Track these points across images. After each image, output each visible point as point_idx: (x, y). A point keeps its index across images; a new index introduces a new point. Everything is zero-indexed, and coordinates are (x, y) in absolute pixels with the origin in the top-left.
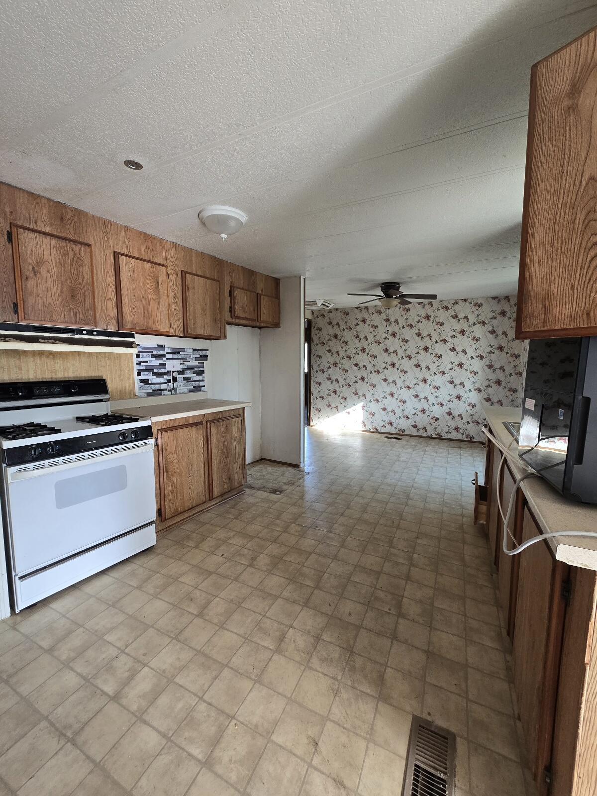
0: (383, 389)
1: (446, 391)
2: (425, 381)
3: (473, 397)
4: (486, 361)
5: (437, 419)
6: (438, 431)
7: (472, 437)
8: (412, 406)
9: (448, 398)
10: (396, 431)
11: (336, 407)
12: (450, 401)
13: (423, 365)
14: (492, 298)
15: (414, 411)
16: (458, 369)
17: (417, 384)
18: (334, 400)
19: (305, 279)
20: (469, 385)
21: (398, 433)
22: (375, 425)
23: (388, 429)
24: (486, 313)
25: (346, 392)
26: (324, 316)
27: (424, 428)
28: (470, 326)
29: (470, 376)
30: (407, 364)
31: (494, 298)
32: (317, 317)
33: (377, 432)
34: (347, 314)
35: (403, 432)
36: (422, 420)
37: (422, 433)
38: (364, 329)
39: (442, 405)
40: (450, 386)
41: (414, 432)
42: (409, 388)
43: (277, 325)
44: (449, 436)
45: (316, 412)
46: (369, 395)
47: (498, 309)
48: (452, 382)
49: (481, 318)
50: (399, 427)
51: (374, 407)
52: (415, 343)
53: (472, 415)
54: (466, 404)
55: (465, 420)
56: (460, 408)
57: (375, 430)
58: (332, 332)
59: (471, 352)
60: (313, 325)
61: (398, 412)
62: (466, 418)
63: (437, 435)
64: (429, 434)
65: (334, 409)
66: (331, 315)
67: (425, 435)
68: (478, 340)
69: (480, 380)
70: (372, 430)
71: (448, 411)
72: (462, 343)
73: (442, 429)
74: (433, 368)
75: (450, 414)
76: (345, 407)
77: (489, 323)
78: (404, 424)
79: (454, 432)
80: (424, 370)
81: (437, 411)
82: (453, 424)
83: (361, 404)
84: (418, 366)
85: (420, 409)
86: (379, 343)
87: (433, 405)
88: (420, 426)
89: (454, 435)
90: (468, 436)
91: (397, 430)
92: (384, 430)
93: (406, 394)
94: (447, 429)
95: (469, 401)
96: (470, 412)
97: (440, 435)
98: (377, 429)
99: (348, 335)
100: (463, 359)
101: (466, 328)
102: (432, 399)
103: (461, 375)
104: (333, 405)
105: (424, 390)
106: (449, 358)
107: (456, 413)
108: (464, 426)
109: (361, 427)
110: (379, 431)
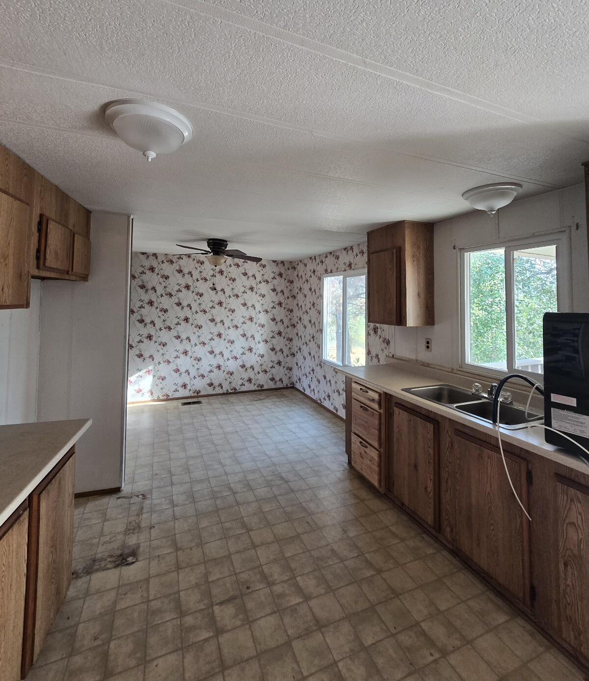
0: (175, 347)
1: (240, 344)
2: (220, 335)
3: (262, 348)
4: (270, 316)
5: (232, 374)
6: (233, 385)
7: (263, 386)
8: (208, 362)
9: (241, 351)
10: (191, 394)
12: (243, 354)
13: (218, 320)
14: (272, 261)
15: (209, 368)
16: (248, 322)
17: (212, 339)
19: (132, 219)
20: (258, 337)
21: (193, 395)
22: (165, 391)
23: (182, 393)
24: (269, 273)
27: (220, 385)
28: (257, 284)
29: (259, 328)
30: (201, 319)
31: (274, 261)
33: (168, 399)
35: (198, 393)
36: (218, 377)
37: (218, 390)
38: (151, 279)
39: (236, 358)
40: (243, 339)
41: (210, 391)
42: (204, 344)
43: (85, 278)
44: (244, 389)
46: (157, 356)
47: (277, 270)
48: (244, 335)
49: (266, 277)
50: (194, 388)
51: (165, 369)
52: (209, 297)
53: (261, 365)
54: (256, 355)
55: (256, 371)
56: (252, 359)
57: (165, 397)
59: (258, 307)
61: (193, 372)
62: (257, 369)
63: (232, 390)
64: (224, 390)
67: (221, 392)
68: (264, 296)
69: (265, 333)
70: (162, 398)
71: (241, 364)
72: (252, 298)
73: (237, 383)
74: (227, 323)
75: (243, 366)
77: (271, 282)
78: (200, 384)
79: (247, 384)
80: (219, 325)
81: (232, 365)
82: (246, 376)
83: (147, 368)
84: (212, 320)
85: (215, 365)
86: (171, 295)
87: (228, 359)
88: (216, 383)
89: (248, 387)
90: (259, 386)
91: (191, 392)
92: (177, 395)
93: (200, 351)
94: (241, 382)
95: (258, 352)
96: (260, 362)
97: (235, 389)
98: (167, 396)
100: (252, 313)
101: (254, 286)
102: (227, 354)
103: (251, 329)
105: (219, 345)
106: (241, 312)
107: (248, 365)
108: (256, 377)
109: (147, 397)
110: (171, 397)
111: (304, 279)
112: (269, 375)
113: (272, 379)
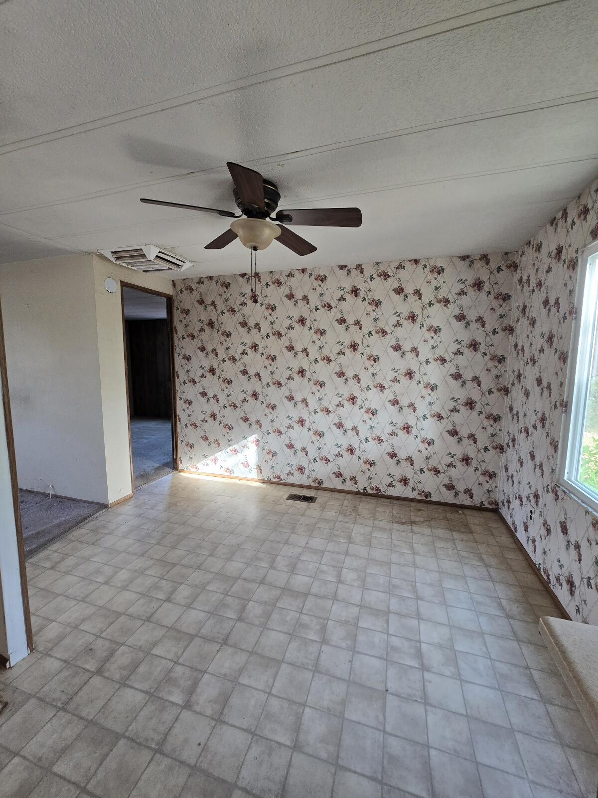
0: (286, 412)
1: (387, 417)
2: (353, 399)
3: (430, 429)
4: (451, 368)
5: (372, 464)
6: (375, 483)
7: (428, 495)
8: (333, 441)
9: (390, 429)
10: (309, 482)
11: (216, 441)
12: (393, 434)
13: (350, 374)
14: (460, 257)
15: (336, 450)
16: (404, 380)
17: (340, 405)
18: (213, 429)
20: (422, 408)
21: (313, 484)
22: (277, 471)
23: (297, 478)
24: (449, 284)
25: (230, 416)
26: (191, 289)
27: (353, 478)
28: (424, 308)
29: (425, 392)
30: (324, 372)
31: (464, 258)
32: (182, 291)
33: (279, 483)
34: (227, 286)
35: (319, 483)
36: (349, 465)
37: (349, 486)
38: (255, 313)
39: (380, 440)
40: (393, 409)
41: (337, 484)
42: (328, 411)
44: (392, 492)
45: (187, 449)
46: (265, 422)
47: (470, 276)
48: (395, 402)
49: (443, 293)
50: (314, 475)
51: (275, 443)
52: (336, 336)
53: (427, 458)
54: (418, 440)
55: (417, 466)
56: (408, 446)
57: (277, 480)
58: (205, 316)
59: (425, 352)
60: (176, 305)
61: (312, 452)
62: (419, 463)
63: (372, 490)
64: (360, 487)
65: (214, 445)
66: (202, 288)
67: (354, 488)
68: (437, 330)
69: (441, 401)
70: (272, 480)
71: (389, 450)
72: (411, 335)
73: (381, 481)
74: (366, 380)
75: (393, 455)
76: (229, 441)
77: (455, 302)
78: (322, 471)
79: (399, 486)
80: (352, 382)
81: (373, 451)
82: (398, 472)
83: (254, 437)
84: (341, 374)
85: (345, 446)
86: (279, 335)
87: (367, 440)
88: (347, 475)
89: (399, 491)
90: (421, 493)
91: (311, 480)
92: (292, 480)
93: (322, 422)
94: (388, 480)
95: (423, 434)
96: (425, 453)
97: (378, 489)
98: (279, 478)
99: (229, 322)
100: (411, 362)
101: (417, 311)
102: (364, 432)
103: (409, 391)
104: (212, 439)
105: (352, 416)
106: (391, 362)
107: (402, 455)
108: (416, 476)
109: (254, 475)
110: (284, 481)
111: (533, 283)
112: (443, 479)
113: (450, 487)
